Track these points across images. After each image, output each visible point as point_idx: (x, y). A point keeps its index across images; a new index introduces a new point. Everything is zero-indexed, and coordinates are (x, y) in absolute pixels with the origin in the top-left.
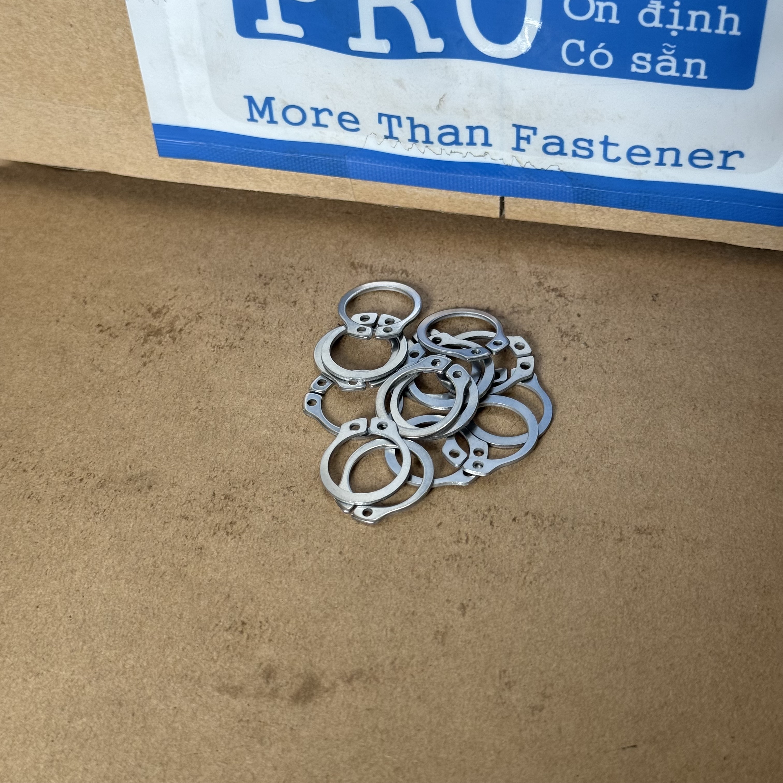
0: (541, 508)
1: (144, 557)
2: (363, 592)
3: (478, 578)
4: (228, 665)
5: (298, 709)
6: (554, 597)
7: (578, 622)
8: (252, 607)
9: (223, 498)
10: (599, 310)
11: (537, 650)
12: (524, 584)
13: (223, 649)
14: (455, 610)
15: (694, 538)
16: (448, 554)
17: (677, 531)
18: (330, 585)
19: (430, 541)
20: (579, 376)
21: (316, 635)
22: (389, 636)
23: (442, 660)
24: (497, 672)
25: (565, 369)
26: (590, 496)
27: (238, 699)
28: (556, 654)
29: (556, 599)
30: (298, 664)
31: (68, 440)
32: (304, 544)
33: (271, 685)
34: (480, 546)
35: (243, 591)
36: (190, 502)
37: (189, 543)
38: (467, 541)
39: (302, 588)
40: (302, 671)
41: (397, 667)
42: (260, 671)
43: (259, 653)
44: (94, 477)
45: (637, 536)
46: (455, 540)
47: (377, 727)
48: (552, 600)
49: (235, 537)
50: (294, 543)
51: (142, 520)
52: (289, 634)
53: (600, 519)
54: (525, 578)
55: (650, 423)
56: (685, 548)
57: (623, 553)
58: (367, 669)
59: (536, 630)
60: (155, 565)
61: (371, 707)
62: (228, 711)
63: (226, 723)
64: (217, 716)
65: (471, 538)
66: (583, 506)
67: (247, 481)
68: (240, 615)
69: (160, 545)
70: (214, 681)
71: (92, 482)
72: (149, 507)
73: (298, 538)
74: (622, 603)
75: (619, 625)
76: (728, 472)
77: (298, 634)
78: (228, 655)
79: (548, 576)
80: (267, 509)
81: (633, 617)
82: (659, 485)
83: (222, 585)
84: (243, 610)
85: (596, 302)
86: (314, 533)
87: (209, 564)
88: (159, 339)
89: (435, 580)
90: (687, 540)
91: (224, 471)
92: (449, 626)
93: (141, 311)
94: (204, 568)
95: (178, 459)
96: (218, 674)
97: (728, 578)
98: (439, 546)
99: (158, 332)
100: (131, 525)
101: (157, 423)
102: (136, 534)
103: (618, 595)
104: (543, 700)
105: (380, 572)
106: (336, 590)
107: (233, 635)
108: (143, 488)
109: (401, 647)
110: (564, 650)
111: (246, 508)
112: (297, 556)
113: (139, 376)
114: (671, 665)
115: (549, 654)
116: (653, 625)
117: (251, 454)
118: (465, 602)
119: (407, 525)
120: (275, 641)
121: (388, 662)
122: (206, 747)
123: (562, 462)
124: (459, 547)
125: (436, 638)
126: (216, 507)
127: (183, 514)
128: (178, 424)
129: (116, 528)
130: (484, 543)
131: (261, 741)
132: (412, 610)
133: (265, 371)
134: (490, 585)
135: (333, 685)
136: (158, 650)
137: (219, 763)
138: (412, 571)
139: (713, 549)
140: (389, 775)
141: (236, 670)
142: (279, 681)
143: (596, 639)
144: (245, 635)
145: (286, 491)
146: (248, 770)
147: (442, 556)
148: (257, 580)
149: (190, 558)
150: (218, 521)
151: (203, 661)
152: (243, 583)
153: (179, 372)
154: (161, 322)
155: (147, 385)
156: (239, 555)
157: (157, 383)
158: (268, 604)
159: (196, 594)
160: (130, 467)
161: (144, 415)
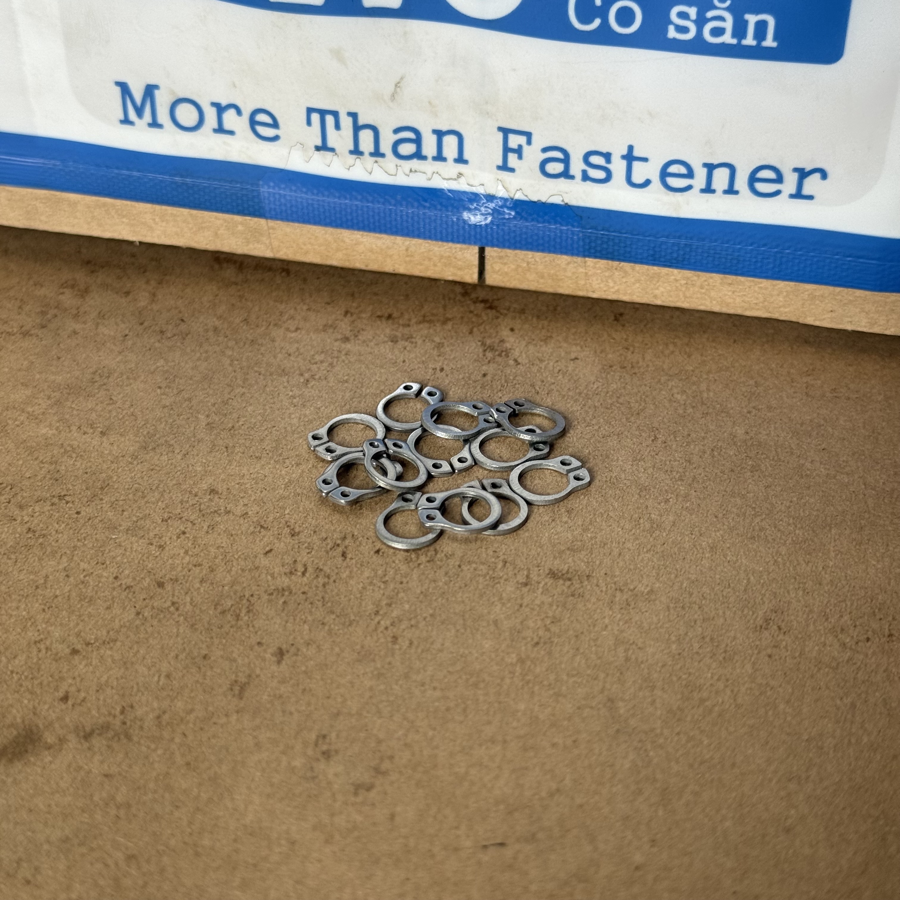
14: (268, 656)
19: (250, 570)
24: (314, 737)
34: (322, 581)
38: (304, 574)
45: (550, 581)
46: (288, 571)
54: (379, 622)
57: (526, 600)
65: (310, 570)
80: (22, 520)
92: (254, 676)
98: (263, 576)
112: (51, 578)
118: (284, 647)
124: (291, 580)
125: (232, 690)
130: (328, 577)
132: (204, 652)
145: (56, 500)
147: (263, 589)
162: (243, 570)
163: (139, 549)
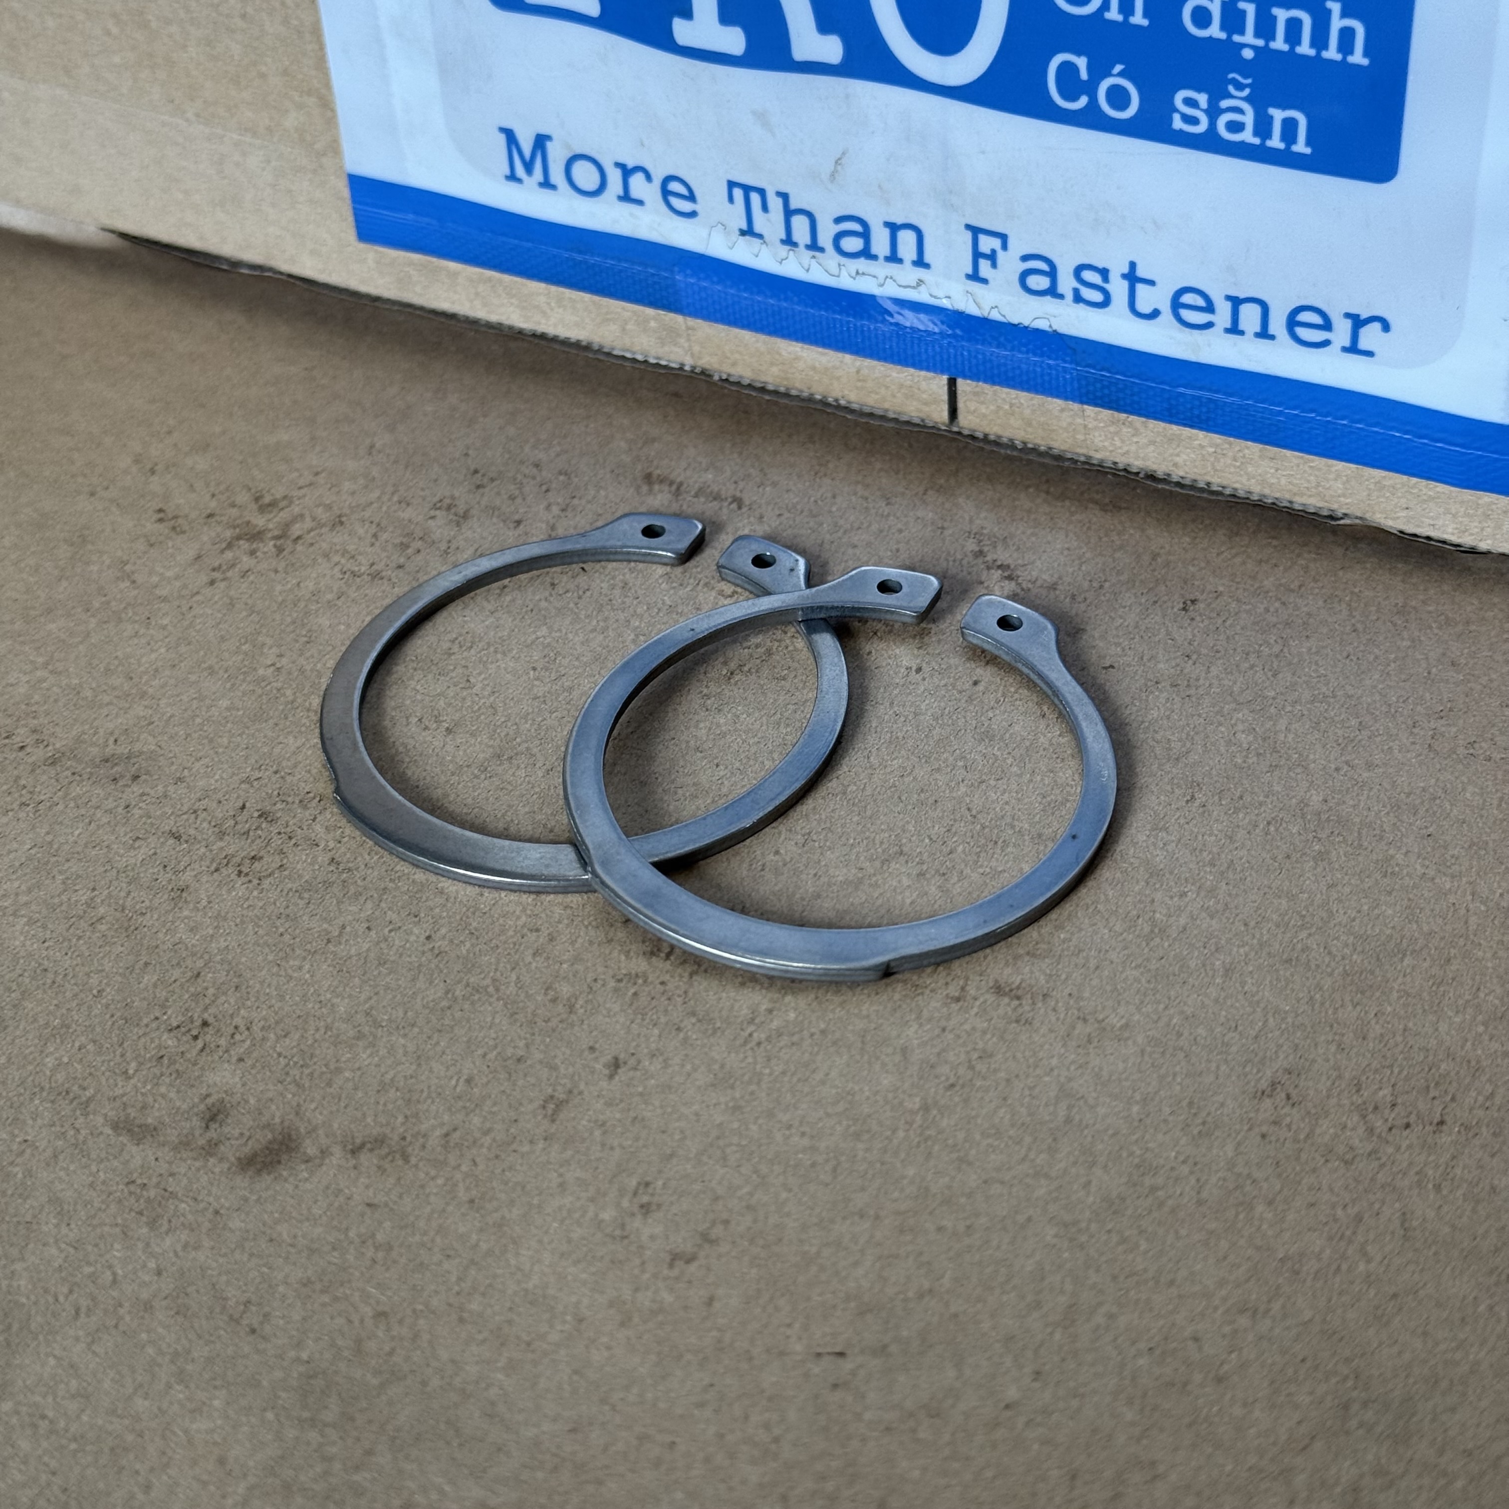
1: (77, 888)
2: (443, 1009)
3: (663, 1020)
4: (149, 1087)
5: (241, 1182)
6: (793, 1075)
7: (820, 1125)
8: (232, 1001)
9: (256, 814)
11: (724, 1158)
12: (746, 1042)
13: (150, 1060)
14: (598, 1066)
15: (1101, 1017)
16: (624, 972)
17: (1072, 1001)
18: (387, 988)
20: (991, 714)
21: (326, 1065)
22: (458, 1089)
23: (541, 1145)
24: (634, 1183)
25: (970, 699)
27: (141, 1146)
28: (756, 1171)
29: (795, 1079)
30: (274, 1107)
31: (28, 682)
32: (369, 912)
33: (212, 1134)
34: (690, 968)
35: (228, 972)
36: (195, 812)
37: (163, 878)
39: (335, 983)
40: (277, 1120)
41: (452, 1144)
42: (202, 1107)
43: (212, 1078)
44: (47, 746)
45: (991, 998)
47: (373, 1236)
48: (786, 1079)
49: (250, 881)
50: (351, 909)
51: (99, 827)
52: (280, 1055)
54: (751, 1035)
56: (1076, 1032)
57: (953, 1022)
58: (396, 1138)
59: (736, 1125)
60: (90, 904)
61: (376, 1201)
62: (116, 1163)
63: (104, 1183)
64: (94, 1168)
67: (311, 795)
68: (206, 1009)
69: (114, 873)
70: (112, 1109)
71: (38, 754)
72: (120, 810)
73: (362, 901)
74: (917, 1106)
75: (895, 1141)
76: (1212, 917)
77: (295, 1059)
78: (157, 1071)
79: (795, 1038)
80: (326, 845)
81: (928, 1133)
83: (194, 954)
84: (214, 1002)
85: (1073, 597)
86: (395, 897)
87: (186, 917)
88: (254, 546)
89: (582, 1011)
90: (1085, 1020)
91: (276, 772)
92: (576, 1091)
93: (243, 498)
94: (173, 922)
95: (205, 741)
96: (125, 1099)
97: (1138, 1097)
99: (257, 536)
100: (77, 832)
101: (193, 678)
102: (79, 849)
103: (915, 1091)
104: (700, 1246)
105: (488, 981)
106: (395, 997)
107: (179, 1040)
108: (122, 777)
109: (474, 1110)
110: (776, 1167)
111: (290, 838)
112: (348, 929)
113: (195, 599)
114: (968, 1227)
115: (743, 1170)
116: (962, 1154)
118: (622, 1056)
119: (569, 911)
120: (249, 1062)
121: (438, 1133)
122: (52, 1215)
123: (901, 853)
125: (544, 1107)
126: (239, 827)
127: (174, 830)
128: (228, 685)
129: (48, 833)
131: (152, 1224)
134: (681, 1035)
135: (322, 1152)
136: (37, 1041)
137: (63, 1246)
139: (1130, 1042)
140: (362, 1321)
141: (160, 1099)
142: (226, 1129)
143: (843, 1158)
144: (200, 1044)
146: (110, 1267)
147: (611, 972)
148: (260, 958)
149: (156, 901)
150: (231, 850)
151: (107, 1074)
152: (234, 958)
153: (267, 603)
154: (269, 520)
155: (202, 615)
156: (245, 912)
157: (220, 615)
158: (262, 999)
159: (142, 962)
160: (116, 741)
161: (176, 662)
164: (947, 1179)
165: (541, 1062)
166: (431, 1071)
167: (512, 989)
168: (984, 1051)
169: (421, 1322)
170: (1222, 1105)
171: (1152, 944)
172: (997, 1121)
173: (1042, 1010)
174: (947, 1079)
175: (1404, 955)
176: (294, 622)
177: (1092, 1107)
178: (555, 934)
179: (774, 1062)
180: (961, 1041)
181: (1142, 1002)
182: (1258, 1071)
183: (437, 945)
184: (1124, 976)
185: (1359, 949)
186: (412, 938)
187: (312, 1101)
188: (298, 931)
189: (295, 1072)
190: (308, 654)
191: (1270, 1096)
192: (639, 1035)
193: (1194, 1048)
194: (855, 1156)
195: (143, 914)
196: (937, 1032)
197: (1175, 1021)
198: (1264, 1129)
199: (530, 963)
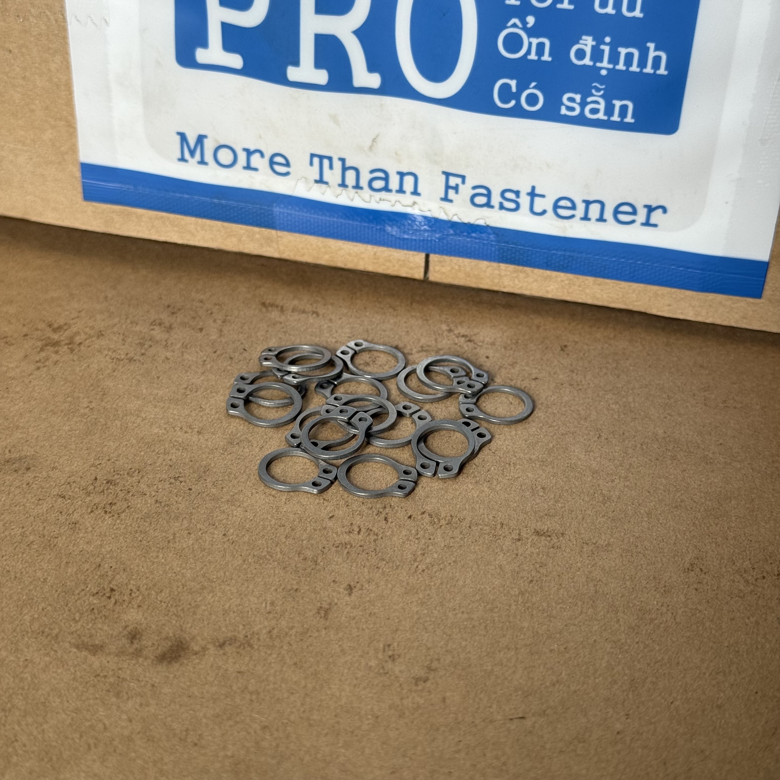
0: (439, 509)
1: (13, 527)
2: (245, 569)
3: (368, 564)
4: (90, 625)
5: (162, 668)
6: (447, 584)
7: (470, 607)
8: (124, 577)
9: (105, 482)
10: (508, 355)
11: (426, 629)
12: (416, 571)
13: (87, 611)
14: (341, 590)
15: (594, 542)
16: (338, 542)
17: (577, 536)
18: (210, 562)
19: (320, 530)
21: (190, 604)
22: (268, 608)
23: (323, 632)
24: (381, 646)
26: (490, 502)
27: (97, 656)
28: (444, 633)
29: (449, 586)
30: (167, 628)
32: (187, 525)
33: (135, 646)
34: (373, 537)
35: (116, 562)
37: (62, 518)
38: (359, 532)
39: (180, 563)
40: (171, 635)
41: (274, 636)
42: (125, 632)
43: (126, 617)
45: (535, 538)
46: (347, 530)
47: (246, 688)
48: (444, 587)
49: (113, 516)
50: (176, 524)
51: (15, 495)
52: (161, 601)
53: (499, 521)
54: (417, 567)
55: (553, 447)
56: (585, 550)
57: (520, 551)
58: (242, 636)
59: (425, 612)
60: (23, 535)
61: (242, 670)
62: (84, 666)
63: (81, 677)
64: (72, 670)
65: (363, 530)
66: (481, 510)
67: (133, 470)
68: (110, 582)
69: (32, 518)
70: (72, 638)
72: (24, 486)
73: (181, 520)
74: (517, 593)
75: (512, 611)
76: (631, 491)
77: (171, 603)
78: (92, 617)
79: (442, 566)
80: (150, 495)
81: (527, 605)
82: (560, 497)
83: (93, 556)
84: (113, 578)
85: (505, 348)
86: (198, 516)
87: (82, 537)
88: (56, 349)
89: (322, 563)
90: (587, 544)
91: (109, 460)
92: (333, 604)
93: (41, 326)
94: (76, 540)
95: (62, 448)
96: (78, 632)
97: (627, 577)
98: (330, 534)
99: (56, 344)
100: (3, 499)
101: (44, 416)
102: (8, 508)
103: (513, 586)
104: (428, 673)
105: (265, 553)
106: (216, 566)
107: (100, 600)
108: (20, 469)
109: (280, 618)
110: (454, 630)
111: (129, 492)
112: (177, 535)
113: (31, 377)
114: (565, 648)
115: (438, 633)
116: (549, 613)
117: (140, 447)
118: (352, 584)
120: (145, 607)
121: (264, 631)
122: (56, 697)
124: (350, 537)
125: (319, 613)
126: (96, 489)
127: (60, 493)
128: (65, 419)
130: (377, 535)
131: (118, 695)
132: (295, 587)
133: (164, 381)
134: (380, 571)
135: (202, 648)
136: (16, 608)
137: (68, 713)
138: (299, 554)
139: (613, 552)
140: (255, 732)
141: (99, 631)
142: (144, 642)
143: (488, 622)
144: (113, 600)
145: (173, 481)
146: (100, 721)
147: (331, 544)
148: (132, 554)
149: (62, 531)
150: (97, 500)
151: (63, 621)
152: (117, 555)
153: (74, 376)
154: (61, 335)
155: (38, 385)
156: (115, 531)
157: (48, 384)
158: (141, 575)
159: (64, 562)
160: (10, 451)
161: (31, 409)
162: (315, 530)
163: (238, 514)
164: (546, 626)
165: (308, 590)
166: (249, 601)
167: (279, 555)
168: (542, 563)
169: (289, 728)
170: (671, 577)
171: (606, 505)
172: (561, 596)
173: (564, 541)
174: (528, 578)
175: (731, 500)
176: (92, 385)
177: (606, 584)
178: (294, 527)
179: (434, 579)
180: (528, 560)
181: (612, 533)
182: (682, 560)
183: (230, 538)
184: (598, 521)
185: (708, 498)
186: (215, 536)
187: (188, 623)
188: (149, 539)
189: (172, 609)
190: (106, 400)
191: (692, 570)
192: (357, 573)
193: (646, 552)
194: (494, 620)
195: (56, 538)
196: (514, 556)
197: (632, 540)
198: (695, 586)
199: (285, 542)
